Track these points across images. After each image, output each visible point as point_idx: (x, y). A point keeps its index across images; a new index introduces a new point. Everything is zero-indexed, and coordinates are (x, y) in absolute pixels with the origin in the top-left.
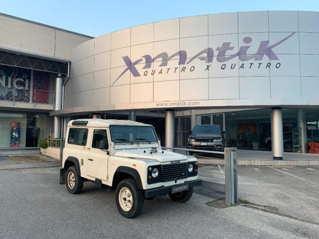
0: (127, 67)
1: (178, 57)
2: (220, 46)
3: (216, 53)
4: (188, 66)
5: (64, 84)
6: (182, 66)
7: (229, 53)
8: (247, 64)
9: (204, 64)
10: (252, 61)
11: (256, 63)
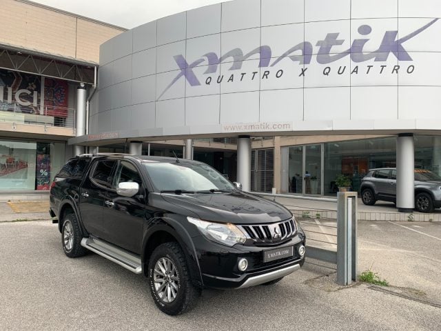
0: (180, 71)
1: (258, 55)
2: (323, 38)
3: (316, 50)
4: (273, 71)
5: (88, 98)
6: (264, 69)
7: (335, 49)
8: (363, 66)
9: (298, 66)
10: (371, 62)
11: (377, 65)
